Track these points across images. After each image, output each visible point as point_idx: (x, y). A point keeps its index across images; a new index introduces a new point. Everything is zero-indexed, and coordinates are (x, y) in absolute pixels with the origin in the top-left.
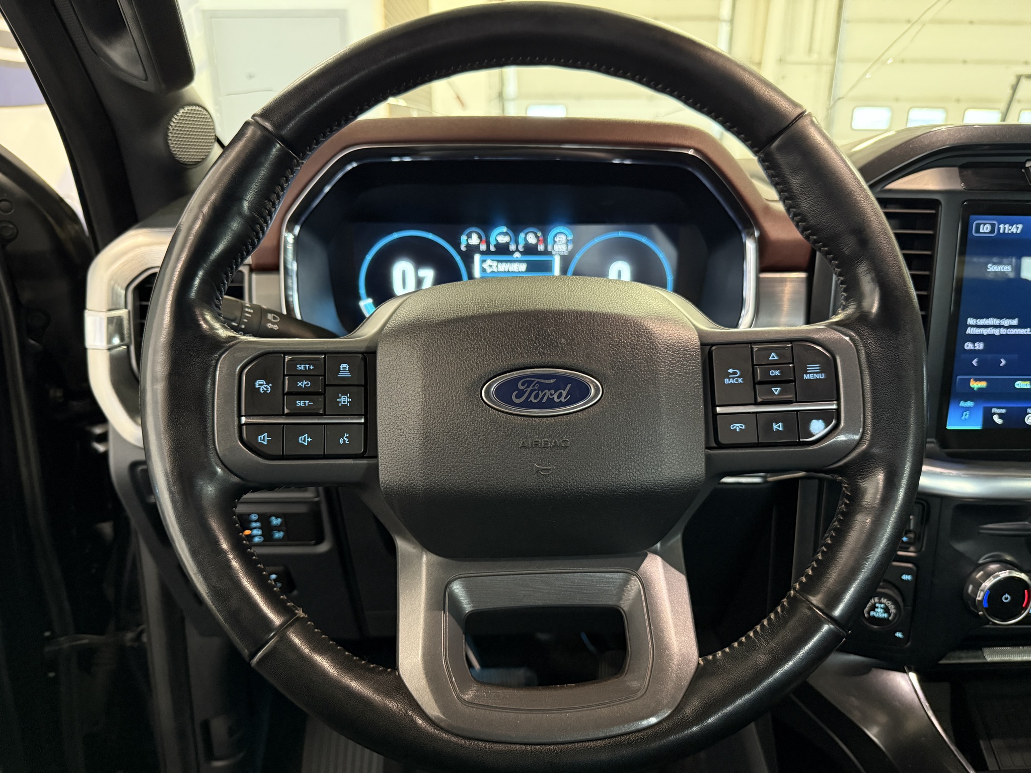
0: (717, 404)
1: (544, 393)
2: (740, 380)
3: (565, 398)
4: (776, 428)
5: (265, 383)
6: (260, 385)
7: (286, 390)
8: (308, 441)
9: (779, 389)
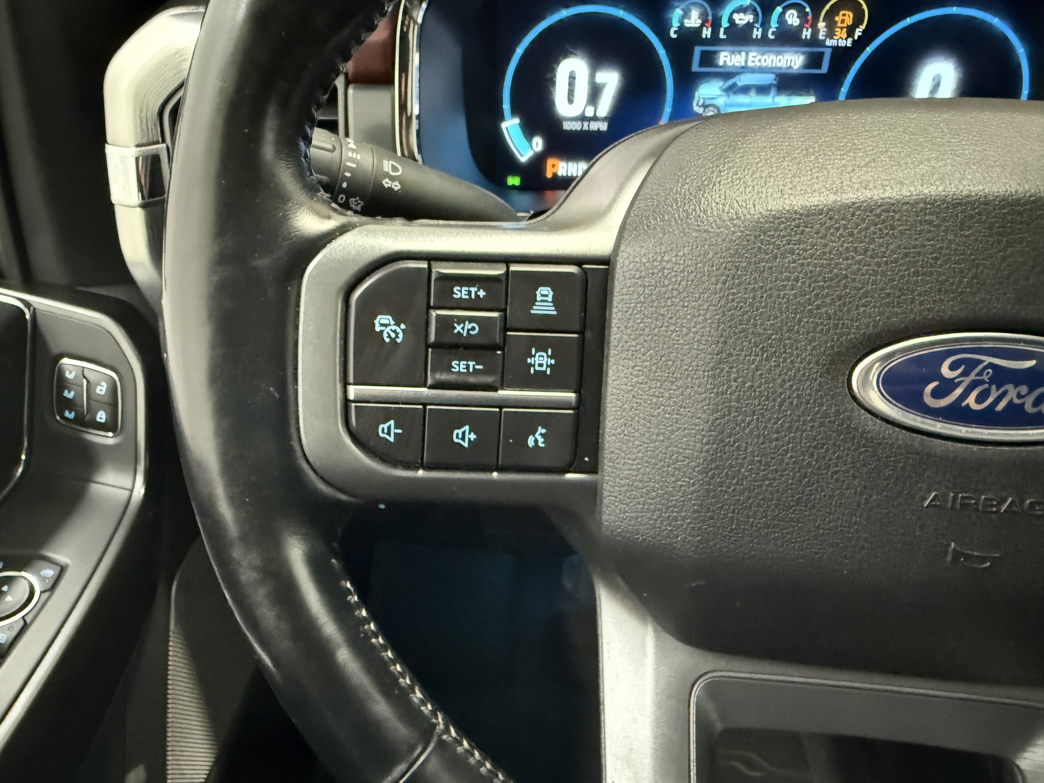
5: (392, 322)
6: (382, 325)
7: (432, 338)
8: (469, 439)
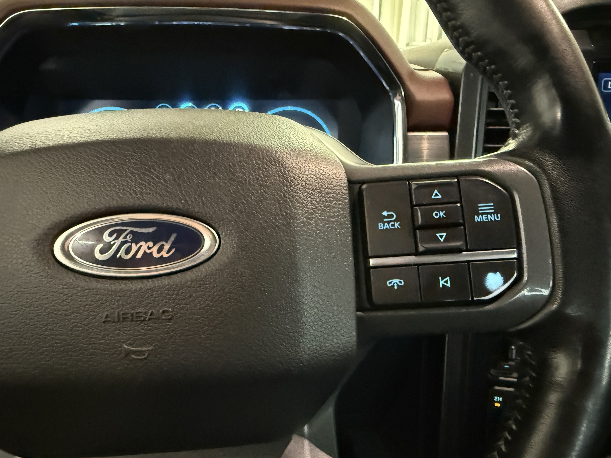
0: (370, 255)
1: (139, 245)
2: (397, 225)
3: (168, 253)
4: (443, 284)
9: (445, 234)
